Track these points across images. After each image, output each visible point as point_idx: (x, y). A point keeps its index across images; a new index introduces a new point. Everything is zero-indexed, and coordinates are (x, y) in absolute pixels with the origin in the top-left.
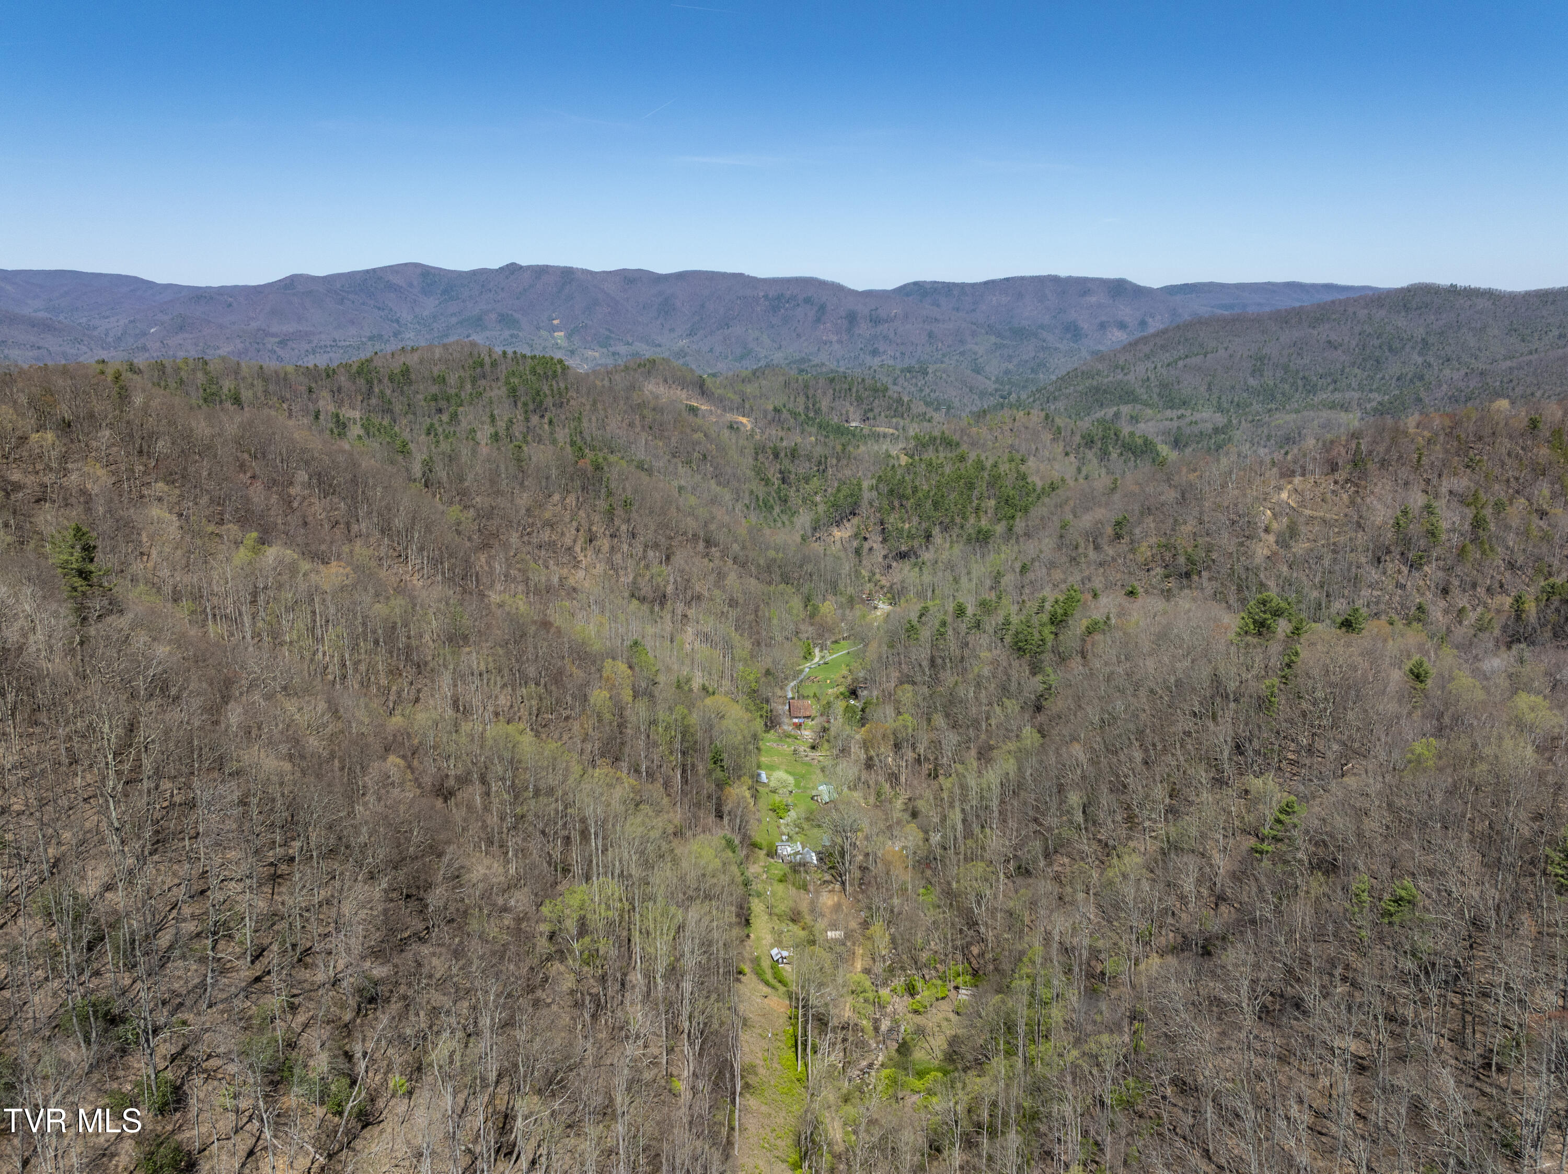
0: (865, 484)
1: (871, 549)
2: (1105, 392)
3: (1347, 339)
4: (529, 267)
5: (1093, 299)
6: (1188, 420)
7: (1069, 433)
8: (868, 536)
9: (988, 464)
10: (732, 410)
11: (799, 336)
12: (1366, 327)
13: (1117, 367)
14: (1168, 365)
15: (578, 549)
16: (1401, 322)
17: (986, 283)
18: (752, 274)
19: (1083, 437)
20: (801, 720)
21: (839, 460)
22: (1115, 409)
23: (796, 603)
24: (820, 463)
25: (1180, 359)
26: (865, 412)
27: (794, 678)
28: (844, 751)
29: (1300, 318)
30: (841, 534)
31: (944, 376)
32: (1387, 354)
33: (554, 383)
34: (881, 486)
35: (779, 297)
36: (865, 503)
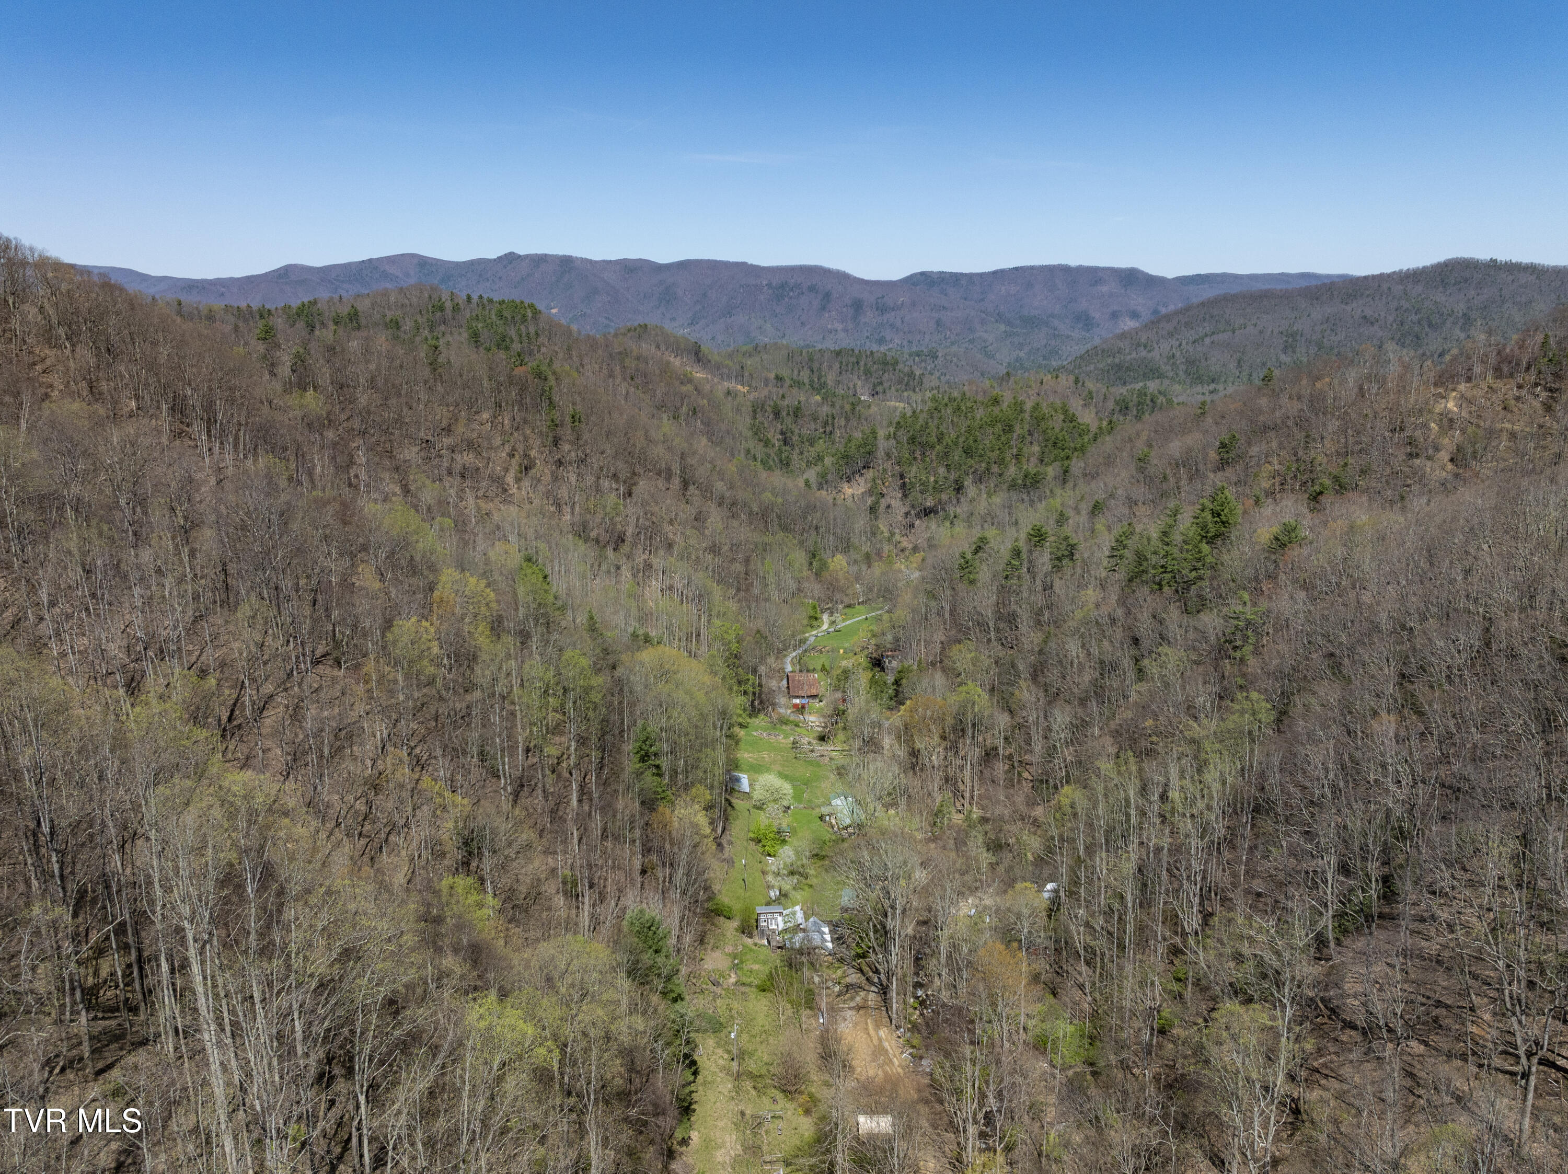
0: (881, 433)
1: (888, 507)
2: (1128, 369)
3: (1383, 314)
4: (527, 256)
5: (1105, 289)
6: (1222, 394)
7: (1102, 397)
8: (885, 491)
9: (1028, 406)
10: (729, 378)
11: (803, 324)
12: (1403, 302)
13: (1139, 345)
14: (1194, 342)
15: (510, 479)
16: (1440, 297)
17: (995, 273)
18: (755, 263)
19: (1117, 403)
20: (804, 701)
21: (847, 420)
22: (1141, 384)
23: (799, 557)
24: (826, 423)
25: (1206, 335)
26: (874, 385)
27: (795, 648)
28: (871, 745)
29: (1332, 294)
30: (853, 490)
31: (955, 360)
32: (1427, 329)
33: (522, 327)
34: (899, 433)
35: (782, 286)
36: (880, 453)
